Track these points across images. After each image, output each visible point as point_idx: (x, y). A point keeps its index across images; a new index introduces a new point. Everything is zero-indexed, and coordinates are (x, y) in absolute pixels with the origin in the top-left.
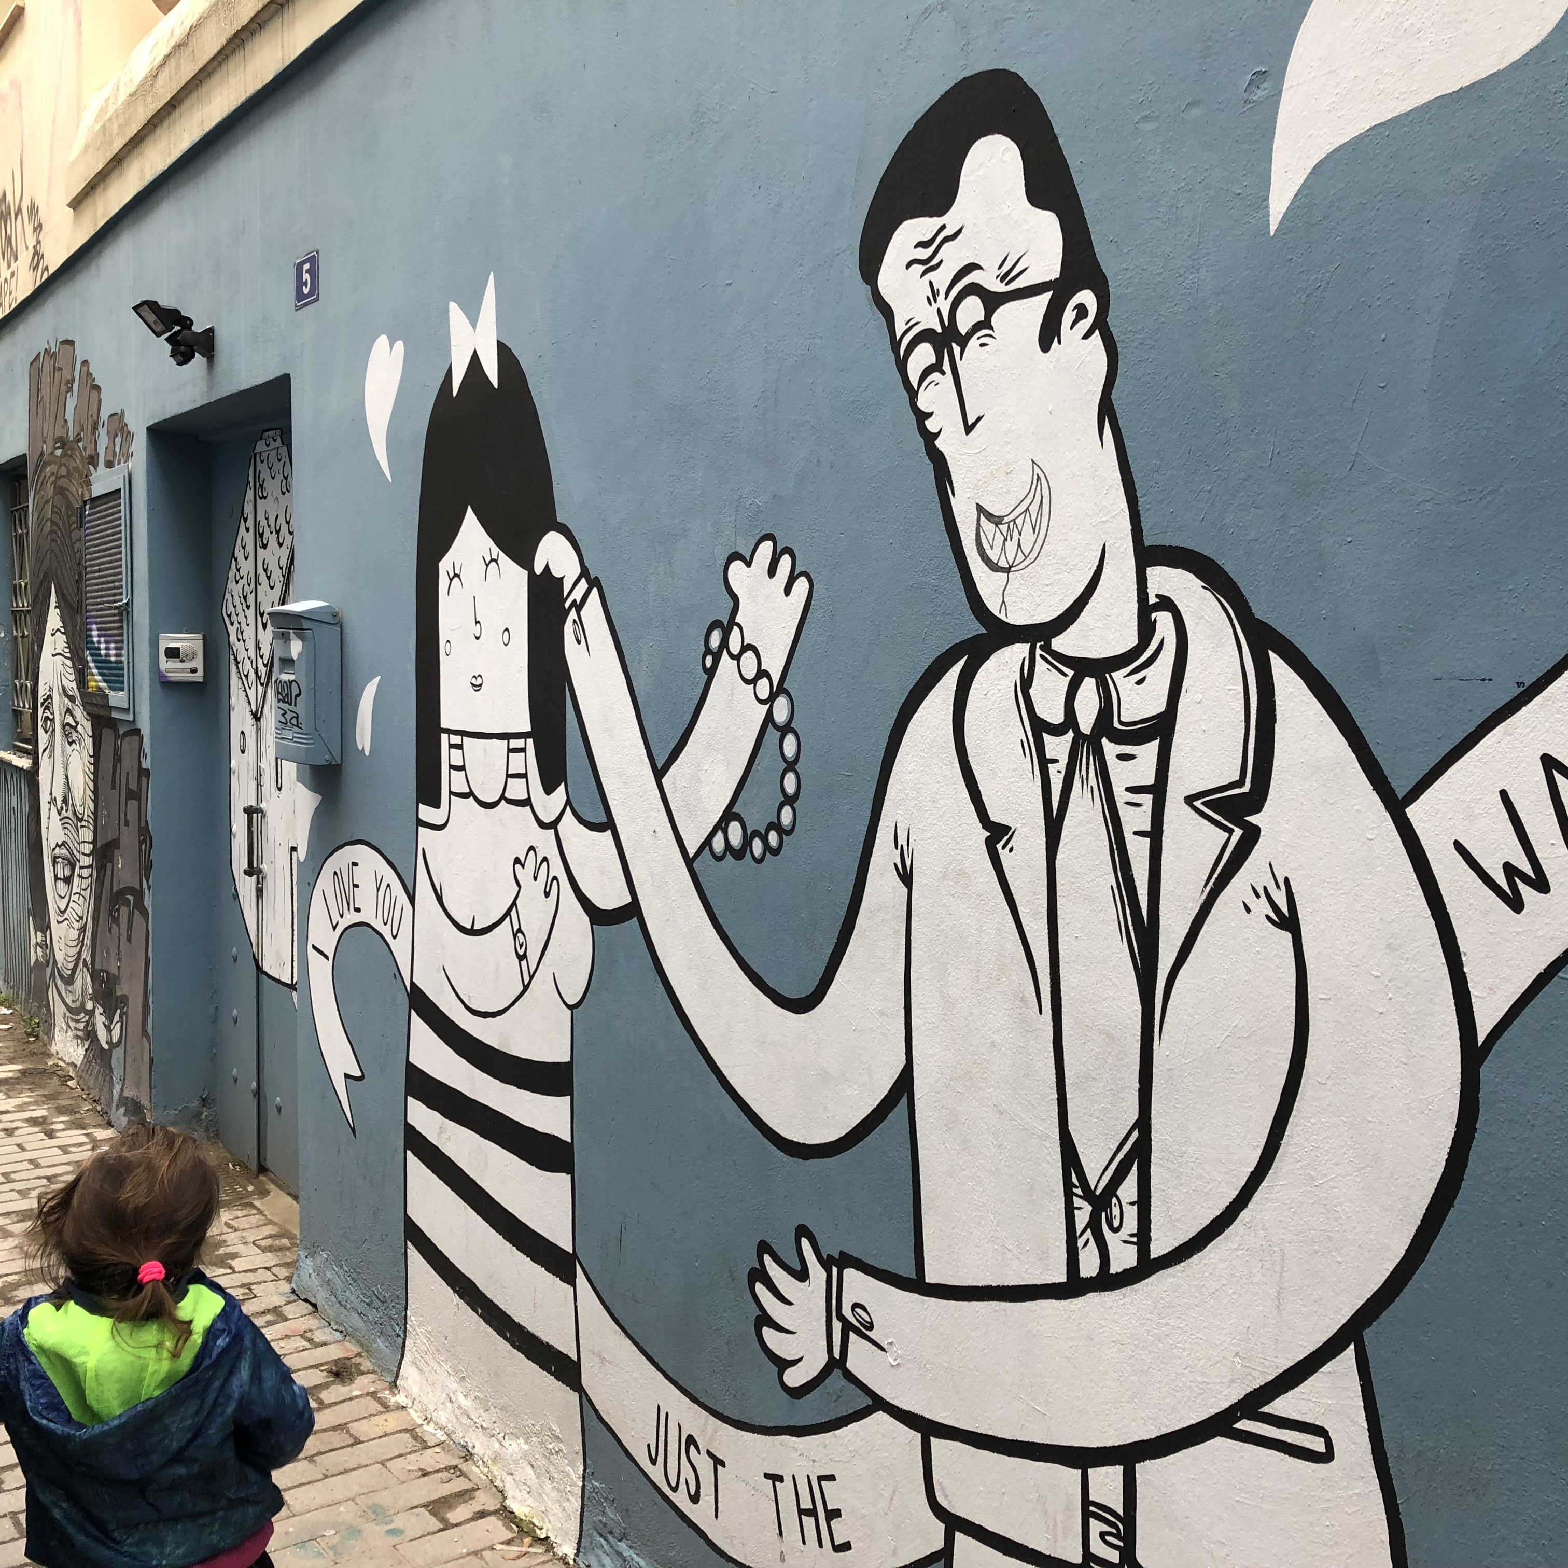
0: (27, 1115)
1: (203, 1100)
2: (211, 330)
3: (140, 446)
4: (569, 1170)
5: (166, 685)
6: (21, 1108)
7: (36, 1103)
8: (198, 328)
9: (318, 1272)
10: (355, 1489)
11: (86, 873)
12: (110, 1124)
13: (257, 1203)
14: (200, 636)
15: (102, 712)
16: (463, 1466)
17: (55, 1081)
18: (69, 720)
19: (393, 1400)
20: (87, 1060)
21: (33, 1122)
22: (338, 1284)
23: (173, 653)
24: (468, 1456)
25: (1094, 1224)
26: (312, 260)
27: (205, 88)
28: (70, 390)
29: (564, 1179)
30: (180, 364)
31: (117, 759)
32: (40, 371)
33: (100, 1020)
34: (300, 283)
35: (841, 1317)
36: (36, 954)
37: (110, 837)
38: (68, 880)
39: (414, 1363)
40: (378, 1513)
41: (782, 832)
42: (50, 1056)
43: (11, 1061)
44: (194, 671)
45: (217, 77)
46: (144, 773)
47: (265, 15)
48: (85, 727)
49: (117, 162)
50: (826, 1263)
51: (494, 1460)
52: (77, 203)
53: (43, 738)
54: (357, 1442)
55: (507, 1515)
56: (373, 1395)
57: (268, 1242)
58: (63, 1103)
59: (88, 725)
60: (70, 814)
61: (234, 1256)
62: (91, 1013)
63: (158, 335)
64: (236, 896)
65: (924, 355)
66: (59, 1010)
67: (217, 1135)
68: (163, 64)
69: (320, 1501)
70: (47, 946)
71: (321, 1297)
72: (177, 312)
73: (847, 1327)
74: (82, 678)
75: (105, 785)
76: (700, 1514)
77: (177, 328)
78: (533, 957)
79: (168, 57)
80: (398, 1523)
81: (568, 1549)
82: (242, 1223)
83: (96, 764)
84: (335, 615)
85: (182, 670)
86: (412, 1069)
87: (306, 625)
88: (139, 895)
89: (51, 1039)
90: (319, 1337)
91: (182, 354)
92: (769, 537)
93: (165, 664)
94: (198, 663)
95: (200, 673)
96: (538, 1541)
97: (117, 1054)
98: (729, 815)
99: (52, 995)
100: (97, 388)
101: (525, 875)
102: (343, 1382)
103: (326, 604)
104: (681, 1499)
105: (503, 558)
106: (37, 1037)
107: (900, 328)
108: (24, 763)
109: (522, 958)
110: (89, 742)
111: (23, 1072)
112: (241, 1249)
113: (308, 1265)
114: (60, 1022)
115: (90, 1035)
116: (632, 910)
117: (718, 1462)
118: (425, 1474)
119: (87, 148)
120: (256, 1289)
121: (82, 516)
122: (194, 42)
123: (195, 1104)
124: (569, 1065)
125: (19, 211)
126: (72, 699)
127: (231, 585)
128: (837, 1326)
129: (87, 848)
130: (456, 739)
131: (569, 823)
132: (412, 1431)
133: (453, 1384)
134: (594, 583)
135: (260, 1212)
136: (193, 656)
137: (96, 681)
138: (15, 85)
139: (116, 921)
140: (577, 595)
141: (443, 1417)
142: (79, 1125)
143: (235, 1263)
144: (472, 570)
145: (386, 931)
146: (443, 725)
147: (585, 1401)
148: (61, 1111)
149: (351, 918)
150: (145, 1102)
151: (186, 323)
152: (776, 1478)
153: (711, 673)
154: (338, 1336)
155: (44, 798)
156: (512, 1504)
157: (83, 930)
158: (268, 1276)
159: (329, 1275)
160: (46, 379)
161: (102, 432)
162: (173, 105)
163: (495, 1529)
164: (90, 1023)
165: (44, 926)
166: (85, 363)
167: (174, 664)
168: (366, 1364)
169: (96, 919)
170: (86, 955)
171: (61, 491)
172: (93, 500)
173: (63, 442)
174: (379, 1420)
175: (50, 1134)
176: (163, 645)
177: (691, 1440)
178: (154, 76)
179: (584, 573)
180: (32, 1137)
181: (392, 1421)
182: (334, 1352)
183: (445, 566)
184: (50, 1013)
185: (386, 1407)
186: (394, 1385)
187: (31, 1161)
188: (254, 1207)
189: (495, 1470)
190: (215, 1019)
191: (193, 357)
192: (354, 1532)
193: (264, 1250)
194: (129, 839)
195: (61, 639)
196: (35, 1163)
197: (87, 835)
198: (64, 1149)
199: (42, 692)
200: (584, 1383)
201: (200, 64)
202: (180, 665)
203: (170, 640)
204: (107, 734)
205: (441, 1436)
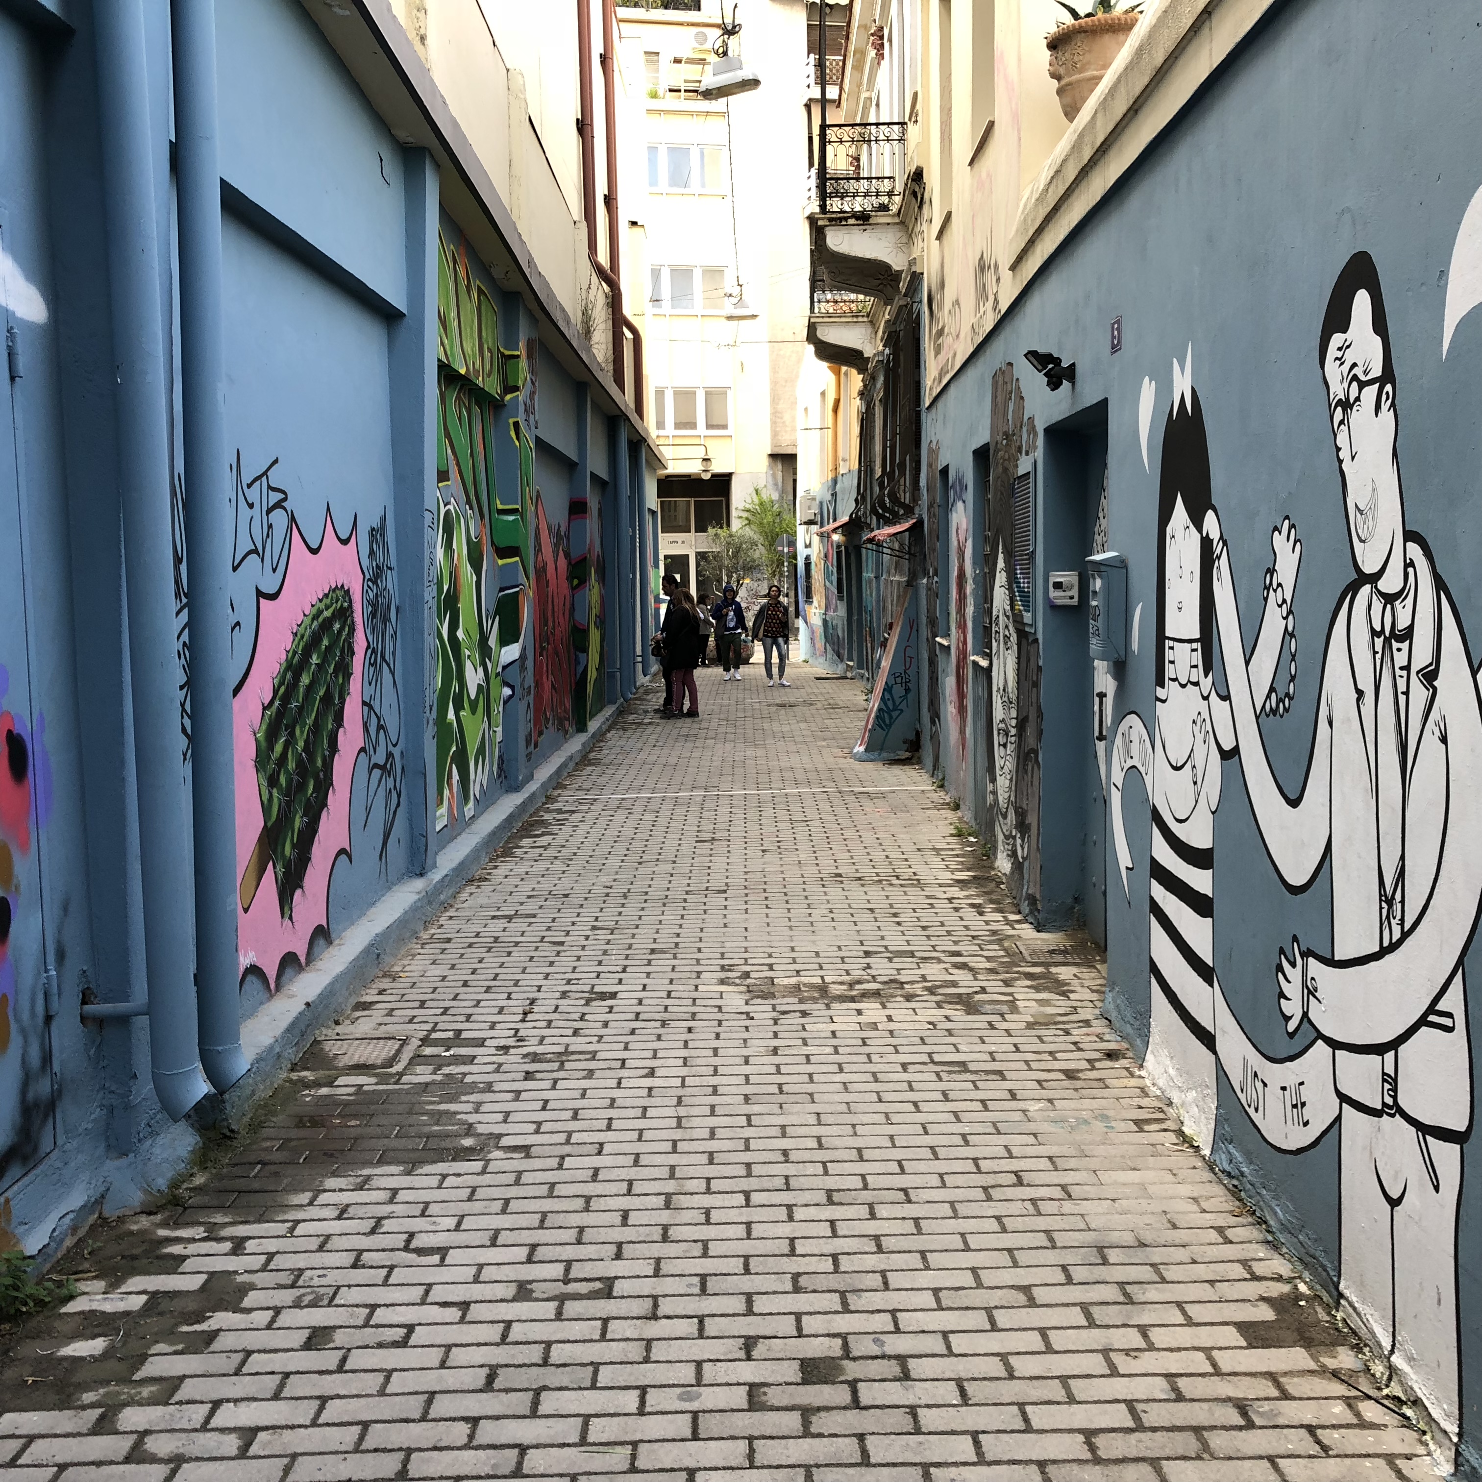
0: (970, 901)
1: (1076, 899)
2: (1073, 364)
3: (1040, 441)
4: (1212, 917)
5: (1053, 608)
6: (967, 897)
7: (977, 896)
8: (1065, 364)
9: (1114, 1000)
10: (1096, 1106)
11: (1013, 739)
12: (1020, 913)
13: (1098, 966)
14: (1076, 573)
15: (1021, 627)
16: (1165, 1108)
17: (993, 885)
18: (1007, 633)
19: (1137, 1073)
20: (1012, 872)
21: (973, 906)
22: (1123, 1007)
23: (1058, 586)
24: (1170, 1104)
25: (1388, 917)
26: (1118, 322)
27: (1071, 200)
28: (1010, 398)
29: (1210, 920)
30: (1053, 390)
31: (1028, 660)
32: (997, 383)
33: (1019, 841)
34: (1113, 337)
35: (1307, 987)
36: (990, 799)
37: (1025, 714)
38: (1005, 746)
39: (1152, 1052)
40: (1105, 1118)
41: (1291, 698)
42: (994, 869)
43: (969, 870)
44: (1072, 598)
45: (1076, 193)
46: (1039, 668)
47: (1096, 157)
48: (1014, 638)
49: (1031, 242)
50: (1303, 955)
51: (1182, 1105)
52: (1013, 268)
53: (994, 644)
54: (1107, 1087)
55: (1180, 1133)
56: (1127, 1069)
57: (1098, 988)
58: (994, 897)
59: (1015, 635)
60: (1006, 699)
61: (1072, 992)
62: (1014, 838)
63: (1040, 371)
64: (1096, 757)
65: (1339, 414)
66: (1001, 837)
67: (1085, 925)
68: (1050, 183)
69: (1073, 1107)
70: (994, 793)
71: (1113, 1016)
72: (1051, 355)
73: (1309, 992)
74: (1012, 605)
75: (1023, 678)
76: (1257, 1118)
77: (1051, 366)
78: (1199, 783)
79: (1052, 178)
80: (1113, 1124)
81: (1206, 1152)
82: (1086, 975)
83: (1018, 663)
84: (1123, 561)
85: (1064, 597)
86: (1153, 860)
87: (1103, 568)
88: (1036, 752)
89: (996, 858)
90: (1107, 1037)
91: (1053, 383)
92: (1287, 517)
93: (1053, 593)
94: (1075, 592)
95: (1076, 599)
96: (1193, 1147)
97: (1026, 864)
98: (1272, 689)
99: (997, 828)
100: (1022, 398)
101: (1197, 729)
102: (1111, 1060)
103: (1116, 554)
104: (1251, 1111)
105: (1191, 526)
106: (988, 857)
107: (1332, 397)
108: (984, 663)
109: (1195, 783)
110: (1015, 647)
111: (974, 877)
112: (1079, 989)
113: (1109, 996)
114: (1000, 847)
115: (1013, 854)
116: (1236, 751)
117: (1265, 1085)
118: (1141, 1107)
119: (1017, 231)
120: (1079, 1010)
121: (1013, 489)
122: (1064, 170)
123: (1070, 901)
124: (1212, 849)
125: (989, 267)
126: (1008, 617)
127: (1096, 536)
128: (1306, 991)
129: (1014, 723)
130: (1171, 643)
131: (1213, 696)
132: (1142, 1089)
133: (1168, 1062)
134: (1225, 543)
135: (1099, 971)
136: (1071, 588)
137: (1019, 606)
138: (989, 175)
139: (1026, 772)
140: (1218, 551)
141: (1161, 1083)
142: (1000, 911)
143: (1072, 996)
144: (1180, 534)
145: (1142, 770)
146: (1167, 634)
147: (1218, 1059)
148: (992, 901)
149: (1130, 763)
150: (1038, 897)
151: (1057, 361)
152: (1284, 1089)
153: (1266, 599)
154: (1119, 1038)
155: (995, 688)
156: (1184, 1129)
157: (1011, 780)
158: (1091, 1005)
159: (1119, 1001)
160: (1000, 390)
161: (1025, 429)
162: (1056, 209)
163: (1172, 1137)
164: (1014, 845)
165: (993, 780)
166: (1017, 379)
167: (1059, 593)
168: (1130, 1054)
169: (1017, 772)
170: (1013, 798)
171: (1005, 470)
172: (1019, 478)
173: (1006, 434)
174: (1126, 1080)
175: (981, 914)
176: (1052, 580)
177: (1256, 1075)
178: (1046, 189)
179: (1221, 537)
180: (970, 914)
181: (1133, 1082)
182: (1112, 1046)
183: (1169, 529)
184: (996, 841)
185: (1132, 1075)
186: (1141, 1066)
187: (965, 927)
188: (1096, 968)
189: (1181, 1111)
190: (1084, 843)
191: (1061, 384)
192: (1086, 1122)
193: (1093, 991)
194: (1032, 716)
195: (1004, 574)
196: (967, 928)
197: (1014, 713)
198: (987, 923)
199: (994, 613)
200: (1217, 1049)
201: (1067, 185)
202: (1062, 594)
203: (1058, 576)
204: (1024, 642)
205: (1158, 1093)
